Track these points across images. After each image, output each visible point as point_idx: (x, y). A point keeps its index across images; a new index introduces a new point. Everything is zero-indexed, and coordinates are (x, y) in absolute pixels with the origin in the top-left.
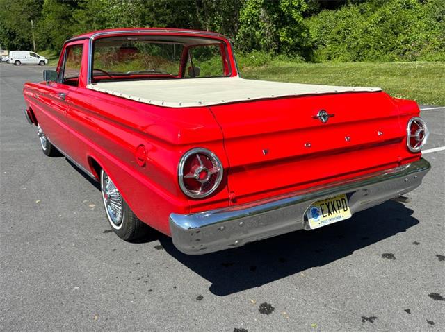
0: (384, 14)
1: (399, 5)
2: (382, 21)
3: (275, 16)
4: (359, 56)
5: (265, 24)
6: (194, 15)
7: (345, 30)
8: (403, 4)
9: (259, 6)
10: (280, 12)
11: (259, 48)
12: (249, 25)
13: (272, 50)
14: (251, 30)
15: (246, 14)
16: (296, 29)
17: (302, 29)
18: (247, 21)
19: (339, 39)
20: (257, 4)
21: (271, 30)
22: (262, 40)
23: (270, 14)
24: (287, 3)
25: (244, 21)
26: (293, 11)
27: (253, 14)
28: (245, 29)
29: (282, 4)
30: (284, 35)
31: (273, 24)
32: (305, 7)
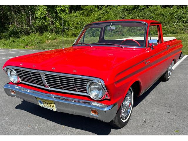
0: (100, 15)
1: (104, 12)
2: (100, 18)
3: (54, 15)
4: (94, 34)
5: (50, 19)
6: (11, 13)
7: (81, 22)
8: (105, 11)
10: (56, 13)
11: (47, 31)
12: (41, 19)
13: (53, 32)
15: (39, 14)
17: (65, 22)
20: (44, 8)
21: (52, 22)
22: (49, 27)
23: (51, 14)
24: (60, 8)
25: (39, 17)
26: (62, 12)
27: (44, 14)
28: (40, 21)
29: (57, 9)
30: (58, 24)
31: (53, 19)
32: (67, 10)
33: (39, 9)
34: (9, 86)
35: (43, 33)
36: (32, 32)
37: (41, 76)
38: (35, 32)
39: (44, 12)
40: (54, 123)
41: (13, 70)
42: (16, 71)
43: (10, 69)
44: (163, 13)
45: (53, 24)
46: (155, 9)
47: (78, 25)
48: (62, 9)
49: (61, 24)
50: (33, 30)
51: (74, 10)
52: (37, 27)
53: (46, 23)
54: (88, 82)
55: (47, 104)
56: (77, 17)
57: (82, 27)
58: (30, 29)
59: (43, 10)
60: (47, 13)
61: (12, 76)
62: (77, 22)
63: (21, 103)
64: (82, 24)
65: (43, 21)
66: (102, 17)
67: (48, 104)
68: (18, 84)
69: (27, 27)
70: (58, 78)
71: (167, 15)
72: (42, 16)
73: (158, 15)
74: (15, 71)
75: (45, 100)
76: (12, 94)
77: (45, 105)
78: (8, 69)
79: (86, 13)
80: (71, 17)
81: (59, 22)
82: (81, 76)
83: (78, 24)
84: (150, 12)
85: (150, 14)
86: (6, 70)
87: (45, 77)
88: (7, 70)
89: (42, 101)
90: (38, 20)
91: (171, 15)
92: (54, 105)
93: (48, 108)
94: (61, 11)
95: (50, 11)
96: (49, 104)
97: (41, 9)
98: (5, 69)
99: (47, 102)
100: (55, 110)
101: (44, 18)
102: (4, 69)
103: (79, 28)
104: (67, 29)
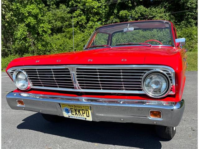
0: (83, 37)
1: (87, 34)
2: (84, 40)
3: (36, 36)
5: (31, 40)
9: (26, 30)
10: (38, 34)
11: (28, 52)
12: (21, 40)
13: (35, 53)
14: (22, 43)
15: (19, 34)
16: (43, 43)
17: (47, 43)
18: (21, 38)
19: (62, 49)
20: (25, 29)
21: (34, 43)
22: (30, 48)
23: (33, 35)
24: (42, 29)
25: (19, 38)
26: (44, 34)
27: (24, 34)
28: (19, 42)
29: (39, 30)
30: (40, 46)
31: (35, 40)
32: (50, 32)
33: (18, 30)
34: (15, 95)
35: (24, 54)
36: (11, 54)
37: (71, 72)
38: (14, 54)
39: (25, 33)
40: (81, 141)
41: (23, 71)
42: (27, 72)
43: (18, 70)
44: (145, 35)
45: (35, 45)
46: (137, 32)
47: (61, 48)
48: (44, 30)
49: (43, 45)
50: (12, 52)
51: (55, 32)
52: (16, 49)
53: (27, 44)
54: (145, 73)
55: (77, 113)
56: (59, 39)
57: (65, 49)
58: (9, 50)
59: (23, 31)
60: (28, 33)
61: (18, 81)
62: (59, 44)
63: (23, 122)
64: (65, 46)
65: (23, 42)
66: (86, 39)
67: (79, 112)
68: (27, 91)
69: (5, 49)
70: (96, 72)
71: (149, 37)
72: (22, 36)
73: (141, 37)
74: (25, 73)
75: (75, 107)
76: (19, 105)
77: (74, 113)
78: (14, 70)
79: (68, 36)
80: (52, 39)
81: (41, 43)
82: (134, 66)
83: (60, 46)
84: (133, 34)
85: (133, 37)
86: (11, 73)
87: (77, 73)
88: (13, 73)
89: (69, 108)
90: (18, 41)
91: (152, 37)
92: (90, 111)
93: (78, 118)
94: (43, 32)
95: (31, 31)
96: (81, 112)
97: (21, 30)
98: (10, 71)
99: (77, 109)
100: (90, 119)
101: (25, 39)
102: (8, 71)
103: (62, 50)
104: (49, 52)
